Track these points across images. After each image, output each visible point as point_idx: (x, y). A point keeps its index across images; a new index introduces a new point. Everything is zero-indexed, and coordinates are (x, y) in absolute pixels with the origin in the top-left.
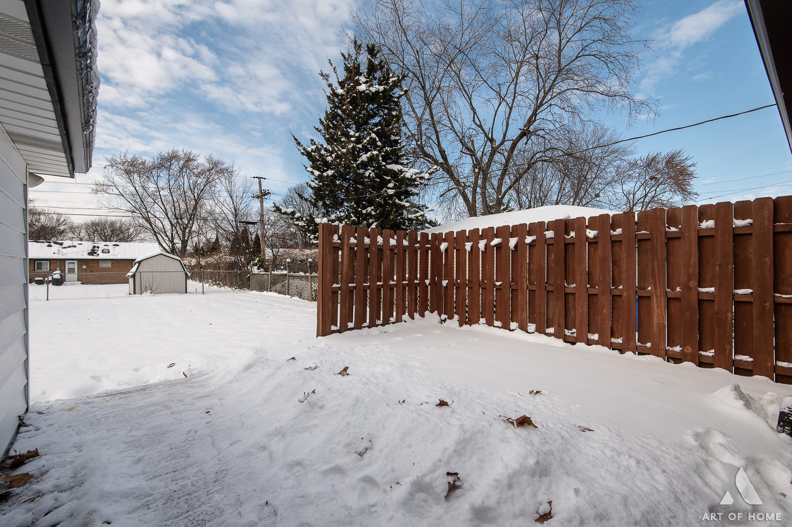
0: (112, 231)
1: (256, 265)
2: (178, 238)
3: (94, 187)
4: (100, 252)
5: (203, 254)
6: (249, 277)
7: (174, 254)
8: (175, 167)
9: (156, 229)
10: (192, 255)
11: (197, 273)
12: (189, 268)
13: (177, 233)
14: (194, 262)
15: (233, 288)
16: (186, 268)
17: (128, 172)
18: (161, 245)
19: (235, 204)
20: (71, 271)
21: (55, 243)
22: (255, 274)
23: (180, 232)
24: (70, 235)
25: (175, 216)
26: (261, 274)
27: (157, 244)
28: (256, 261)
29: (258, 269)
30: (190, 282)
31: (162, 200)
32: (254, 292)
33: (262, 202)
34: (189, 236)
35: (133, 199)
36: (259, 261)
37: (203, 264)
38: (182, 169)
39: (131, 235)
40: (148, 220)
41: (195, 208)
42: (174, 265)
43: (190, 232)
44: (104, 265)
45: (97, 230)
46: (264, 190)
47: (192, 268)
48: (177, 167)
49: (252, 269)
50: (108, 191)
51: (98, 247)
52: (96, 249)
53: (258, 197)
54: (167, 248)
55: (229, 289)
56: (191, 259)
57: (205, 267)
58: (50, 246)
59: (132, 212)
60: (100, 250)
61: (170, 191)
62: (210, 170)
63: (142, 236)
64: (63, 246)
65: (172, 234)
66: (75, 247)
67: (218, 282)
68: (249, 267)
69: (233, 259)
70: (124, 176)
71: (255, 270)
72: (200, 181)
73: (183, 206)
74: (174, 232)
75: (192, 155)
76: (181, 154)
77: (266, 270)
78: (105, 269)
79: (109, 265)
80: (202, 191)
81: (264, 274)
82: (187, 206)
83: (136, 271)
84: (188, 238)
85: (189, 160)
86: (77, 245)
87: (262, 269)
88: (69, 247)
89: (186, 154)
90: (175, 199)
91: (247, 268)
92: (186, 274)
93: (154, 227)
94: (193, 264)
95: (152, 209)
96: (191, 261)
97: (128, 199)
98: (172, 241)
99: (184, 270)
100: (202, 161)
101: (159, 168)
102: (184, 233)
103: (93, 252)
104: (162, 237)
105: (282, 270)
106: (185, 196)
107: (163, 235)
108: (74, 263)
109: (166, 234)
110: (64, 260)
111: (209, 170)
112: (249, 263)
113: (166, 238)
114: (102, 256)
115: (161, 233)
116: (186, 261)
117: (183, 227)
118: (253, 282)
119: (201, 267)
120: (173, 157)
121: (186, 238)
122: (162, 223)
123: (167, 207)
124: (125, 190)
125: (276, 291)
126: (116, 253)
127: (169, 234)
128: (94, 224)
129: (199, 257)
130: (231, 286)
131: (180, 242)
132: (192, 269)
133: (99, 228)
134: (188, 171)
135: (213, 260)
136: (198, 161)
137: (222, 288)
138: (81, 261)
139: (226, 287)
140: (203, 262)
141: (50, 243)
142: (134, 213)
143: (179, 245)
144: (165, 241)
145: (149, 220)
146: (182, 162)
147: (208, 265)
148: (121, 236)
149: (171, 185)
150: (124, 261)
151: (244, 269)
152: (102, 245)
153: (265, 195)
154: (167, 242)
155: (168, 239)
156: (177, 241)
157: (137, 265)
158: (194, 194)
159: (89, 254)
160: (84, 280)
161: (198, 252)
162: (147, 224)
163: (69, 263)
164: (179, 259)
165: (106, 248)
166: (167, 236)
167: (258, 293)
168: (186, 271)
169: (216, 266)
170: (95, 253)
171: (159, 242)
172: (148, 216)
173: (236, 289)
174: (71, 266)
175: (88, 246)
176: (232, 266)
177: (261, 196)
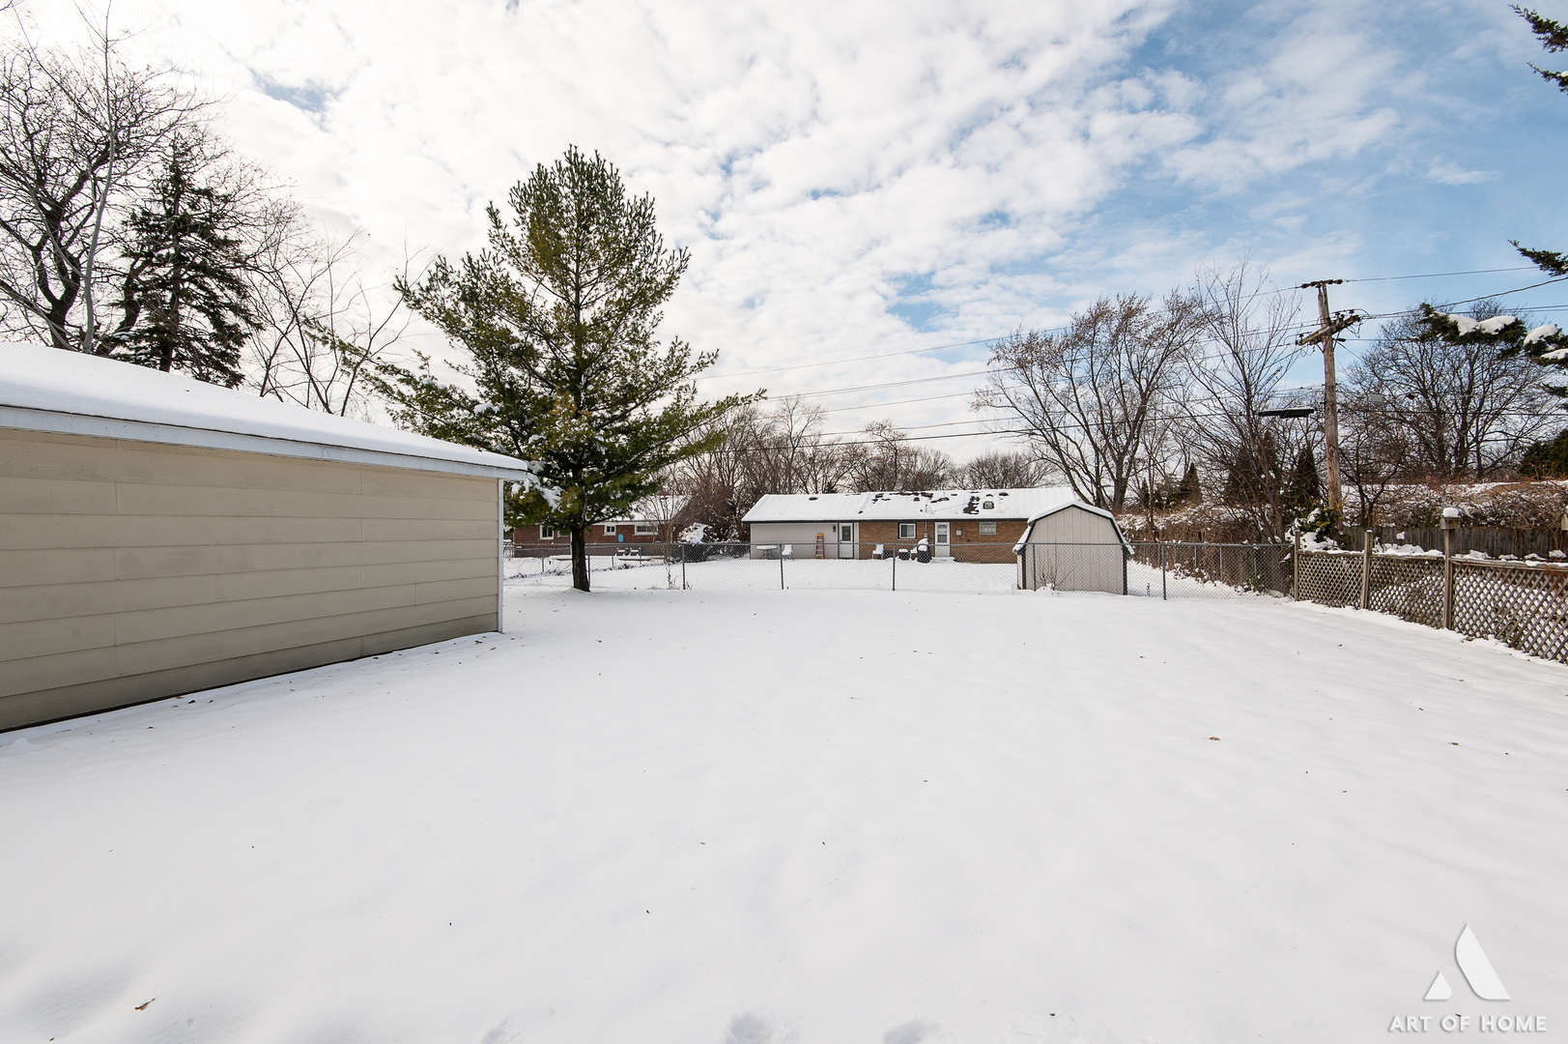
0: (1005, 474)
1: (1311, 528)
2: (1108, 476)
3: (974, 399)
4: (979, 507)
5: (1160, 506)
6: (1291, 561)
7: (1100, 507)
8: (1103, 336)
9: (1069, 462)
10: (1134, 510)
11: (1149, 547)
12: (1130, 535)
13: (1107, 465)
14: (1140, 522)
15: (1240, 588)
16: (1125, 536)
17: (1022, 364)
18: (1078, 491)
19: (1247, 372)
20: (942, 538)
21: (924, 495)
22: (1308, 555)
23: (1112, 463)
24: (951, 483)
25: (1103, 432)
26: (1331, 556)
27: (1070, 489)
28: (1311, 518)
29: (1319, 539)
30: (1131, 564)
31: (1079, 406)
32: (1307, 604)
33: (1329, 353)
34: (1129, 470)
35: (1031, 409)
36: (1321, 518)
37: (1161, 528)
38: (1115, 336)
39: (1032, 478)
40: (1055, 446)
41: (1142, 411)
42: (1099, 530)
43: (1132, 460)
44: (986, 530)
45: (984, 474)
46: (1338, 313)
47: (1136, 536)
48: (1107, 335)
49: (1298, 540)
50: (994, 403)
51: (978, 499)
52: (975, 502)
53: (1315, 339)
54: (1088, 496)
55: (1225, 588)
56: (1134, 517)
57: (1165, 534)
58: (917, 499)
59: (1030, 434)
60: (981, 502)
61: (1094, 384)
62: (1173, 324)
63: (1048, 477)
64: (933, 499)
65: (1097, 469)
66: (948, 499)
67: (1197, 570)
68: (1287, 535)
69: (1239, 513)
70: (1017, 371)
71: (1309, 543)
72: (1151, 353)
73: (1118, 412)
74: (1101, 465)
75: (1136, 301)
76: (1115, 306)
77: (1345, 543)
78: (987, 538)
79: (991, 530)
80: (1155, 373)
81: (1339, 556)
82: (1125, 410)
83: (1026, 541)
84: (1128, 475)
85: (1129, 313)
86: (950, 497)
87: (1330, 542)
88: (940, 500)
89: (1124, 303)
90: (1103, 400)
91: (1283, 538)
92: (1125, 550)
93: (1065, 457)
94: (1138, 528)
95: (1062, 425)
96: (1134, 521)
97: (1024, 412)
98: (1097, 483)
99: (1121, 541)
100: (1157, 309)
101: (1075, 344)
102: (1119, 463)
103: (970, 509)
104: (1079, 475)
105: (1401, 543)
106: (1122, 391)
107: (1081, 473)
108: (945, 526)
109: (1087, 469)
110: (933, 521)
111: (1171, 326)
112: (1287, 521)
113: (1087, 477)
114: (983, 514)
115: (1077, 468)
116: (1123, 522)
117: (1119, 452)
118: (1303, 575)
119: (1157, 534)
120: (1100, 315)
121: (1124, 475)
122: (1079, 448)
123: (1089, 417)
124: (1018, 396)
125: (1391, 609)
126: (1003, 508)
127: (1092, 470)
128: (981, 464)
129: (1152, 512)
130: (1232, 580)
131: (1112, 483)
132: (1136, 538)
133: (986, 471)
134: (1128, 338)
135: (1184, 518)
136: (1148, 311)
137: (1209, 585)
138: (955, 523)
139: (1218, 582)
140: (1160, 524)
141: (917, 494)
142: (1034, 437)
143: (1110, 491)
144: (1084, 483)
145: (1058, 445)
146: (1116, 322)
147: (1172, 530)
148: (1017, 480)
149: (1095, 371)
150: (1015, 523)
151: (1273, 540)
152: (983, 494)
153: (1339, 329)
154: (1089, 484)
155: (1089, 479)
156: (1108, 482)
157: (1029, 528)
158: (1139, 383)
159: (966, 511)
160: (959, 557)
161: (1150, 501)
162: (1053, 454)
163: (939, 527)
164: (1109, 515)
165: (989, 499)
166: (1088, 473)
167: (1321, 608)
168: (1125, 542)
169: (1193, 532)
170: (974, 509)
171: (1074, 485)
172: (1056, 438)
173: (1246, 590)
174: (942, 531)
175: (963, 497)
176: (1237, 530)
177: (1325, 334)
